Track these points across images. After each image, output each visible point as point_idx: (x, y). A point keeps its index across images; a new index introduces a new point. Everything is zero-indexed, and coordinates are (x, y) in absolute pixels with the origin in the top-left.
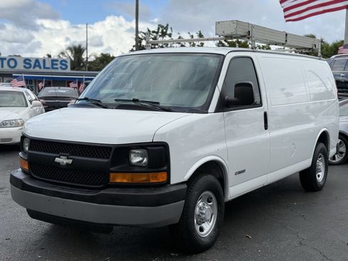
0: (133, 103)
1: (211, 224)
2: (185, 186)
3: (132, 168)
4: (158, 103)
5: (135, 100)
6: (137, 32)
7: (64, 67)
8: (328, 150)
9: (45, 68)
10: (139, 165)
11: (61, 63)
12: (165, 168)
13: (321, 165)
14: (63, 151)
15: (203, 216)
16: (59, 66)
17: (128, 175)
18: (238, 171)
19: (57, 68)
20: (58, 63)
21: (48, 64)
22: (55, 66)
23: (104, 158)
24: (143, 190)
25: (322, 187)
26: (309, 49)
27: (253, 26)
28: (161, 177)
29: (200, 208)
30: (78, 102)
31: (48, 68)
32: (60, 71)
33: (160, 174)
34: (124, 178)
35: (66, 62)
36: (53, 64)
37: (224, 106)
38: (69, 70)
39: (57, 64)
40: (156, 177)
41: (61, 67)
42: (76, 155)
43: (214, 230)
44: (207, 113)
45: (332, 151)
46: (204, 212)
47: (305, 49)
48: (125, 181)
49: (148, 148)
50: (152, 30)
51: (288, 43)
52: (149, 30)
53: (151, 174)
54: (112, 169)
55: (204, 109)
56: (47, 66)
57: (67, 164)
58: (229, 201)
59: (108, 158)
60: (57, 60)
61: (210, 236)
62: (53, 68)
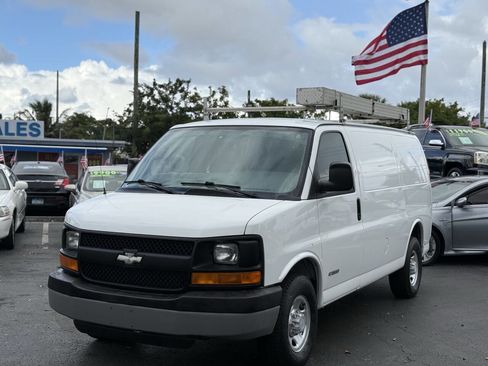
0: (205, 188)
1: (304, 336)
2: (280, 289)
3: (216, 267)
4: (239, 188)
5: (207, 184)
6: (136, 84)
7: (35, 133)
8: (422, 247)
9: (7, 133)
10: (226, 263)
11: (31, 127)
12: (259, 266)
13: (414, 264)
14: (128, 247)
15: (297, 326)
16: (28, 131)
17: (215, 275)
18: (332, 270)
19: (25, 135)
20: (27, 127)
21: (13, 129)
22: (22, 132)
23: (183, 254)
24: (233, 293)
25: (416, 293)
26: (396, 120)
27: (341, 95)
28: (254, 278)
29: (293, 317)
30: (126, 186)
31: (13, 134)
32: (29, 138)
33: (254, 274)
34: (210, 279)
35: (39, 126)
36: (19, 129)
37: (318, 191)
38: (41, 137)
39: (25, 129)
40: (248, 278)
41: (31, 134)
42: (147, 251)
43: (308, 343)
44: (300, 200)
45: (426, 248)
46: (298, 321)
47: (391, 120)
48: (211, 282)
49: (240, 242)
50: (159, 82)
51: (375, 114)
52: (155, 84)
53: (242, 274)
54: (194, 268)
55: (295, 195)
56: (10, 131)
57: (135, 263)
58: (322, 309)
59: (189, 254)
60: (25, 124)
61: (303, 351)
62: (19, 134)
